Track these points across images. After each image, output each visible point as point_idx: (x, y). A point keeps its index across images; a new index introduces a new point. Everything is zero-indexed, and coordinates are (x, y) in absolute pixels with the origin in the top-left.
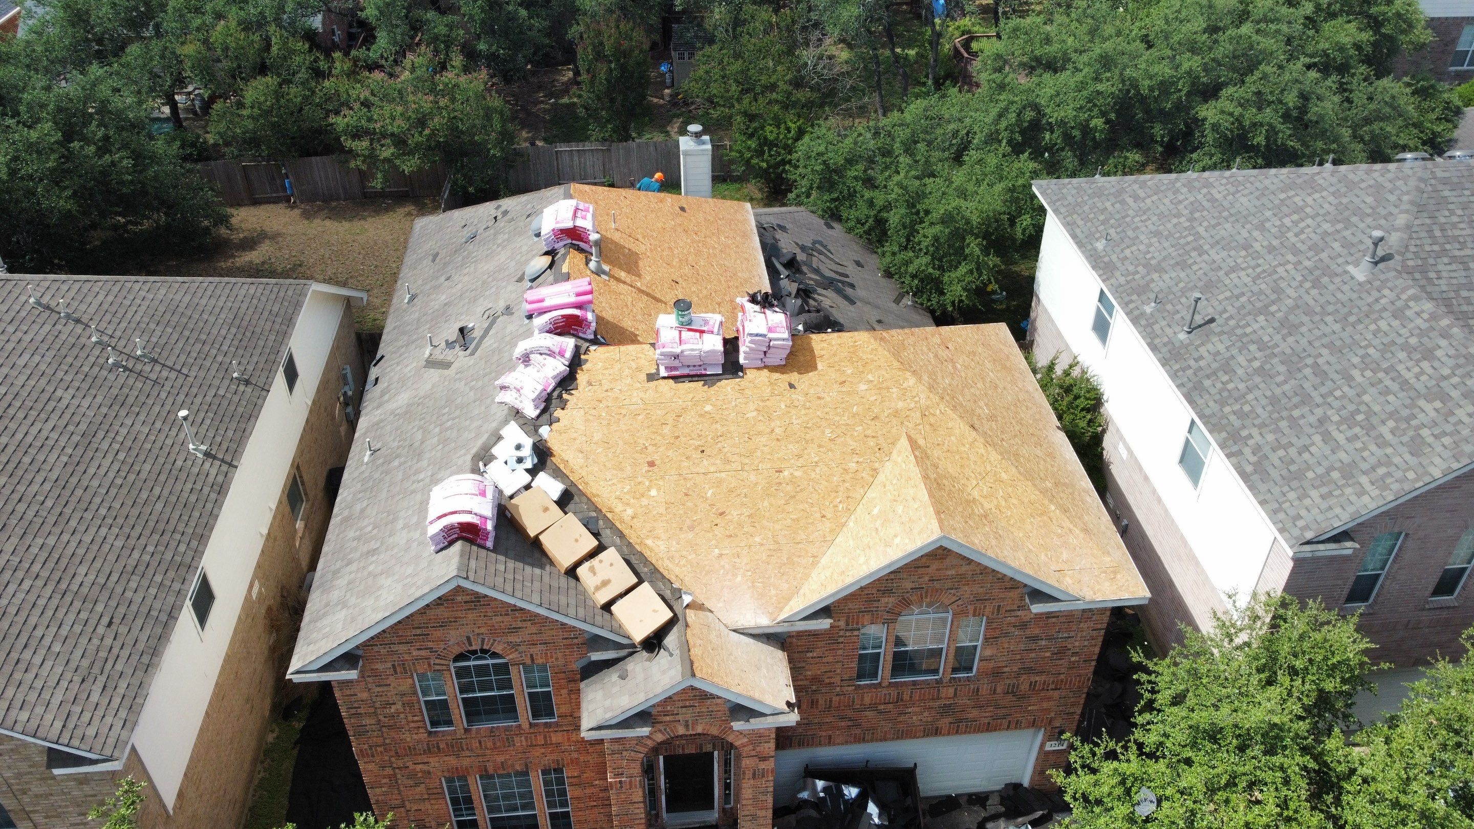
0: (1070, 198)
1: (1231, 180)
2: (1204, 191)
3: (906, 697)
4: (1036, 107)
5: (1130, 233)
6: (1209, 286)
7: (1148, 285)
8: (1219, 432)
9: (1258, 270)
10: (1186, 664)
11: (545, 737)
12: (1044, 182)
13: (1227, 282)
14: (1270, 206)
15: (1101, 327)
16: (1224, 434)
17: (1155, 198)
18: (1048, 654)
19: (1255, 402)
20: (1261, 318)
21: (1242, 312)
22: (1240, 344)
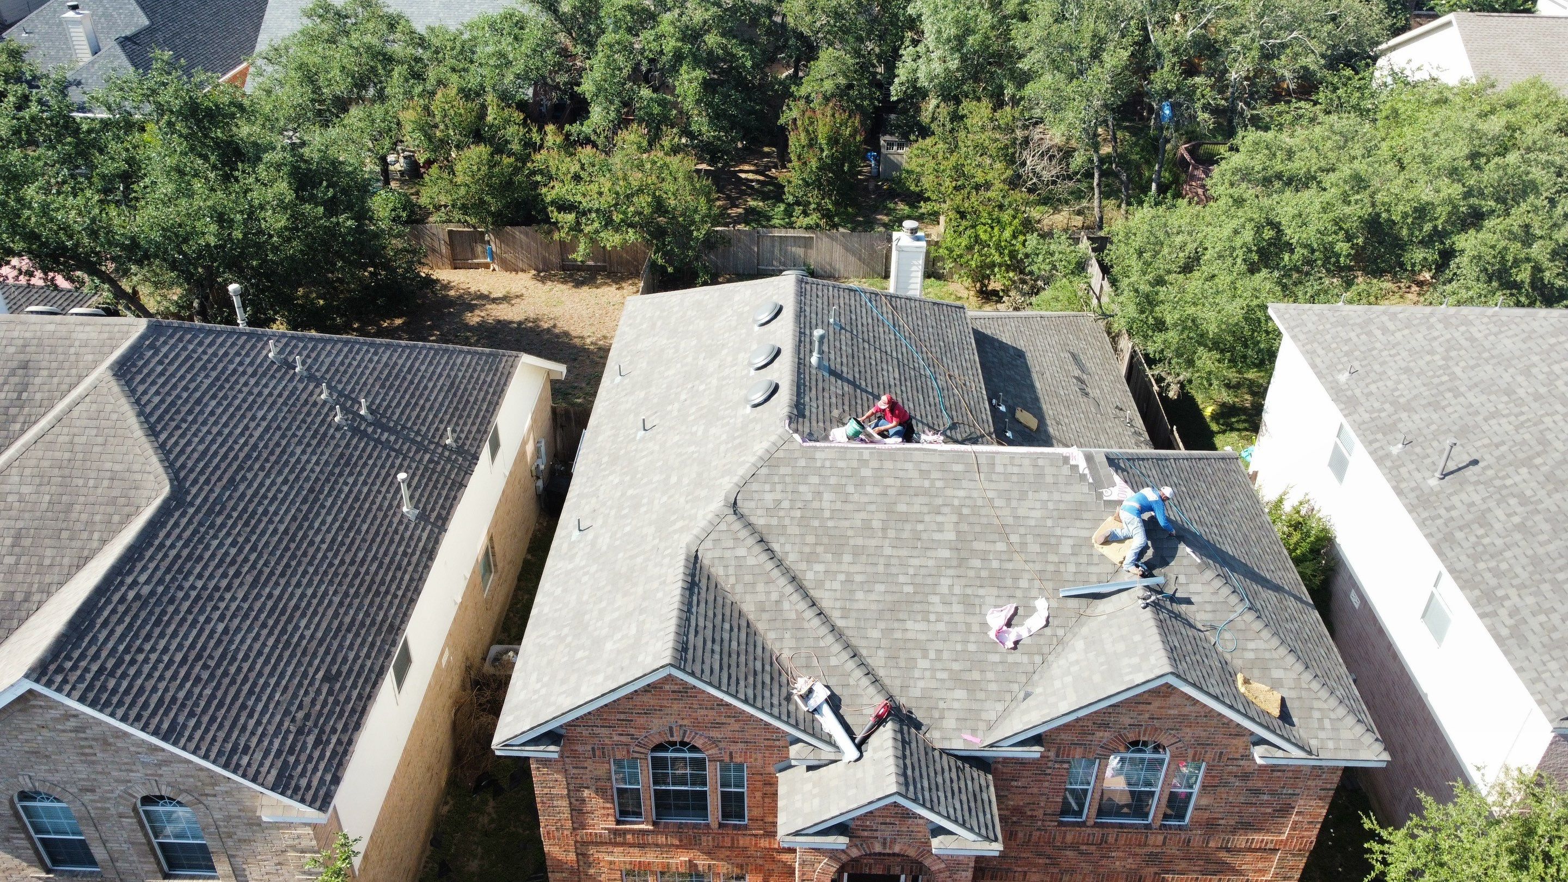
0: (1310, 325)
1: (1495, 319)
2: (1463, 329)
3: (1111, 839)
4: (1276, 226)
5: (1377, 367)
6: (1464, 431)
7: (1395, 424)
8: (1472, 589)
9: (1522, 418)
10: (1426, 837)
11: (733, 840)
12: (1281, 306)
13: (1486, 428)
14: (1538, 350)
15: (1339, 464)
16: (1477, 592)
17: (1406, 332)
18: (1269, 810)
19: (1513, 561)
20: (1524, 471)
21: (1503, 462)
22: (1498, 496)
